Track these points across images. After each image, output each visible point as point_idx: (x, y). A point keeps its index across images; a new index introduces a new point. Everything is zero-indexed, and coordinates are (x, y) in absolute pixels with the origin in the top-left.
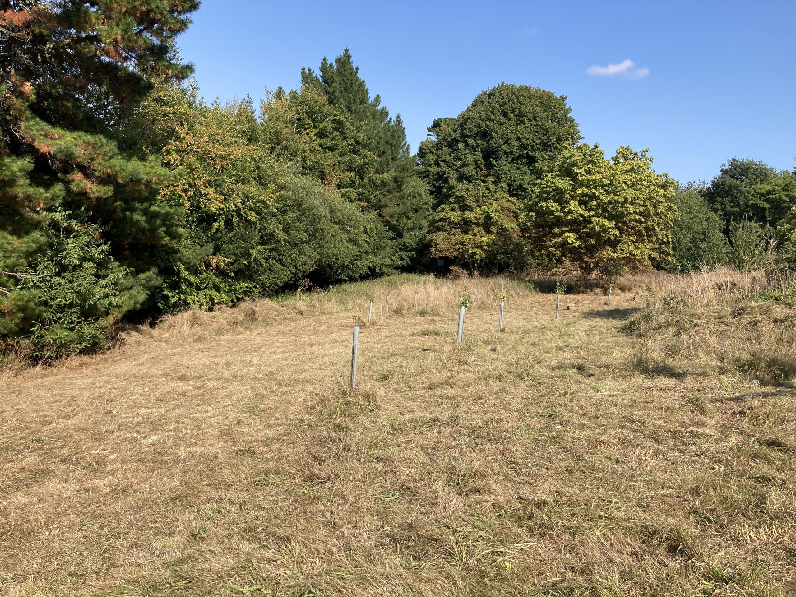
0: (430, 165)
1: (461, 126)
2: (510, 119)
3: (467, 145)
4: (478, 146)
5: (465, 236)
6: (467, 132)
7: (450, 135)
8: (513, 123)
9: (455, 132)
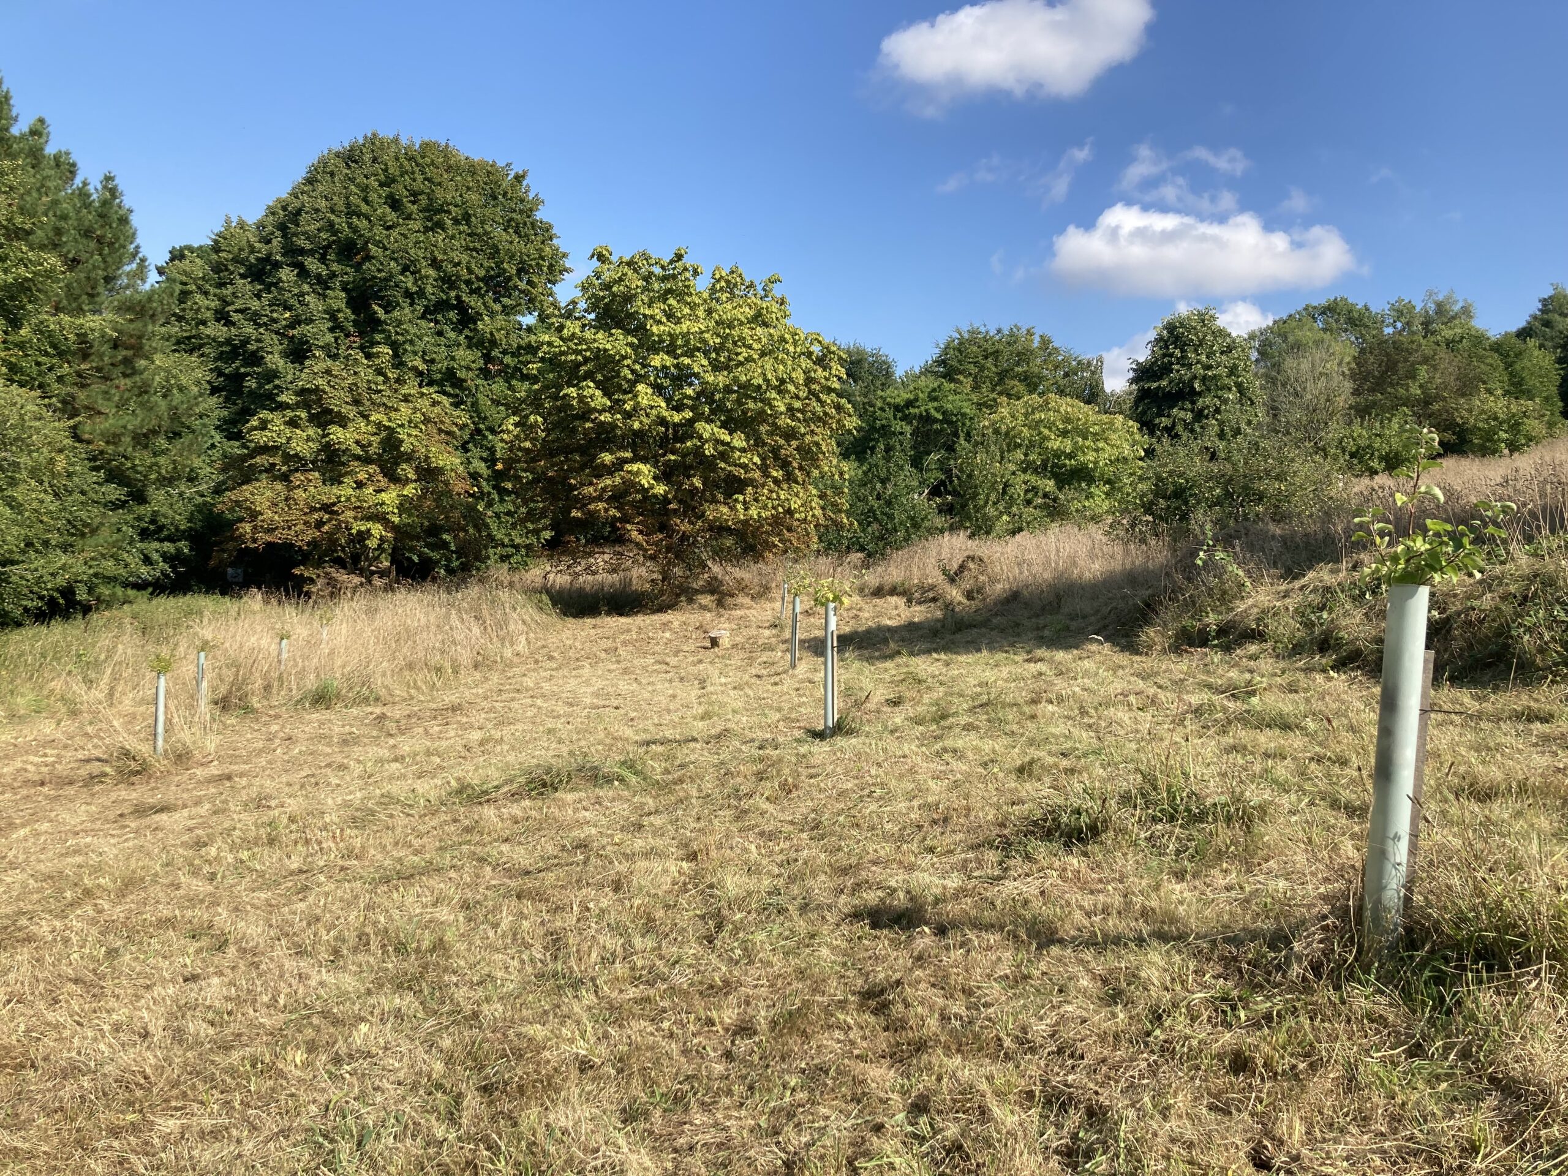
0: (204, 323)
1: (282, 227)
2: (409, 217)
3: (303, 273)
4: (333, 275)
5: (335, 490)
6: (301, 242)
7: (252, 250)
8: (415, 225)
9: (268, 242)
